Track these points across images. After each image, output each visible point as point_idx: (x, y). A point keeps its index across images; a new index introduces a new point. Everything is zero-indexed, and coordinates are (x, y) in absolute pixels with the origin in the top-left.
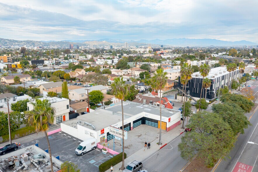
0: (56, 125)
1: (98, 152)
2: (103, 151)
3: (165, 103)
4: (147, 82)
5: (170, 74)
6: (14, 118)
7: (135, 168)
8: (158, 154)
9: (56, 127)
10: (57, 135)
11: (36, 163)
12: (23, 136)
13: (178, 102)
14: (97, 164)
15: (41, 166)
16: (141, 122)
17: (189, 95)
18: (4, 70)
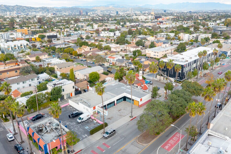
0: (66, 99)
1: (91, 122)
2: (94, 121)
3: (142, 86)
4: (135, 63)
5: (158, 53)
6: (40, 97)
7: (110, 133)
8: (128, 124)
9: (66, 101)
10: (67, 108)
11: (54, 129)
12: (45, 108)
13: (157, 81)
14: (89, 130)
15: (57, 131)
16: (123, 100)
17: (165, 76)
18: (27, 46)
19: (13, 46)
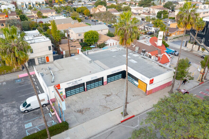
1: (45, 112)
3: (159, 55)
4: (156, 23)
8: (112, 132)
10: (27, 79)
13: (186, 51)
16: (121, 76)
17: (202, 44)
18: (43, 5)
19: (27, 3)
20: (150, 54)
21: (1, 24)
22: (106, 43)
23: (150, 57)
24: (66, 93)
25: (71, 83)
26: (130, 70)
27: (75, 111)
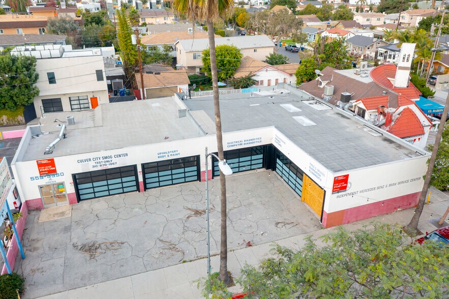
3: (390, 110)
4: (407, 37)
18: (158, 5)
20: (362, 106)
21: (40, 30)
22: (254, 78)
23: (362, 114)
24: (77, 190)
25: (90, 160)
26: (285, 143)
27: (75, 246)
